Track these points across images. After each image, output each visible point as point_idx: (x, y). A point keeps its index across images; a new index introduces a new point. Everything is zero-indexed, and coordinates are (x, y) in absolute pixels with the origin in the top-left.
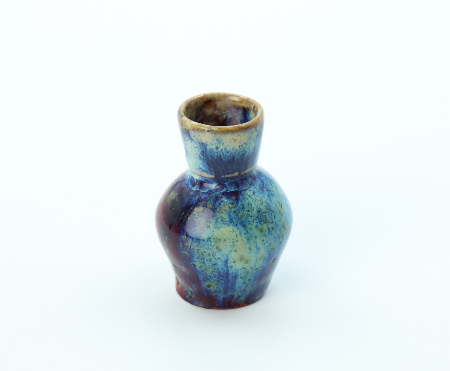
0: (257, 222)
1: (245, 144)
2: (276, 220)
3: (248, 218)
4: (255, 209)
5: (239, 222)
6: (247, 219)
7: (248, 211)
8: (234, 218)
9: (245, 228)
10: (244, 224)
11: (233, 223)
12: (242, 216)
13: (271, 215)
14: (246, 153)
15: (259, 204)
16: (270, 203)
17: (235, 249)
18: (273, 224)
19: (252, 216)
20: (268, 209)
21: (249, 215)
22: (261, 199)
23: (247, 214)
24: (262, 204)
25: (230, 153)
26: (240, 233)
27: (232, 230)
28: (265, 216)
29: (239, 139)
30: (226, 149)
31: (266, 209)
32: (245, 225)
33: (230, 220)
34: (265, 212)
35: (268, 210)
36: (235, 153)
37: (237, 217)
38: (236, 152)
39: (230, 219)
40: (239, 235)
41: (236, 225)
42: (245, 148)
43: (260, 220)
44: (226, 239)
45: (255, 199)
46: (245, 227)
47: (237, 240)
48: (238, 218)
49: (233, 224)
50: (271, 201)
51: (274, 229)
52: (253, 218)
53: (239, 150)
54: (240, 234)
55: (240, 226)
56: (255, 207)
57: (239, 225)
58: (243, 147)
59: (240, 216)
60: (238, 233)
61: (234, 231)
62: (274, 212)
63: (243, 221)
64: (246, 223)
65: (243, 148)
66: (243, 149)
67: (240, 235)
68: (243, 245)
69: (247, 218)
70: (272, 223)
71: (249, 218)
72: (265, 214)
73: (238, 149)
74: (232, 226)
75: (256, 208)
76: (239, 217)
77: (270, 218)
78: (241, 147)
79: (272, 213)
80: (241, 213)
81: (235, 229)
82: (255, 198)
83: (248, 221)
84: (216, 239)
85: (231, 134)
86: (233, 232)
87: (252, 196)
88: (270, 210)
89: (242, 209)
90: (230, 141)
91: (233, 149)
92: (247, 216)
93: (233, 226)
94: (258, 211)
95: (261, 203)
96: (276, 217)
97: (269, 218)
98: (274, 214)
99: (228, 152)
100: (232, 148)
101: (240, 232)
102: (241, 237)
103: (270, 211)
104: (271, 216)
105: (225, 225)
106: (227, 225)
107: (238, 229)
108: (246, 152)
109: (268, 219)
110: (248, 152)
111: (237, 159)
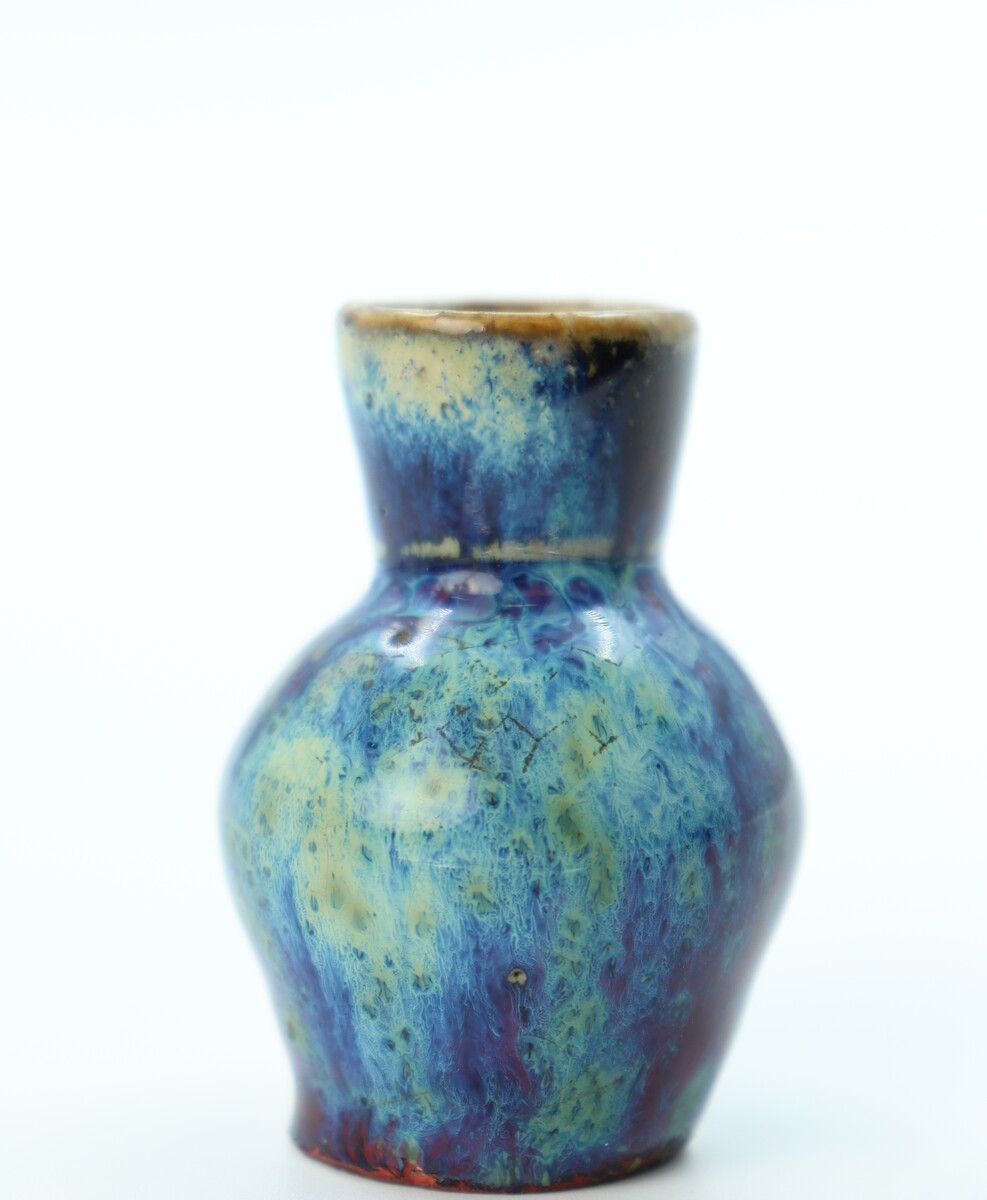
0: (429, 750)
1: (469, 403)
2: (530, 774)
3: (401, 720)
4: (448, 699)
5: (360, 729)
6: (393, 724)
7: (417, 695)
8: (354, 708)
9: (369, 756)
10: (376, 739)
11: (339, 727)
12: (384, 706)
13: (516, 746)
14: (477, 454)
15: (481, 684)
16: (540, 703)
17: (312, 836)
18: (503, 785)
19: (420, 719)
20: (514, 720)
21: (412, 712)
22: (500, 673)
23: (405, 707)
24: (491, 689)
25: (411, 434)
26: (343, 773)
27: (321, 755)
28: (483, 738)
29: (435, 368)
30: (393, 410)
31: (501, 714)
32: (376, 747)
33: (335, 715)
34: (490, 724)
35: (508, 723)
36: (429, 438)
37: (366, 706)
38: (432, 434)
39: (340, 710)
40: (335, 779)
41: (346, 739)
42: (471, 424)
43: (448, 748)
44: (294, 785)
45: (472, 663)
46: (372, 752)
47: (323, 796)
48: (364, 710)
49: (338, 733)
50: (551, 696)
51: (502, 805)
52: (420, 727)
53: (444, 425)
54: (341, 777)
55: (354, 745)
56: (452, 692)
57: (354, 741)
58: (458, 414)
59: (374, 705)
60: (337, 770)
61: (327, 759)
62: (538, 740)
63: (375, 727)
64: (382, 739)
65: (457, 421)
66: (462, 429)
67: (338, 781)
68: (341, 827)
69: (397, 721)
70: (504, 777)
71: (404, 723)
72: (485, 733)
73: (439, 418)
74: (331, 738)
75: (458, 693)
76: (372, 709)
77: (505, 755)
78: (449, 411)
79: (523, 742)
80: (385, 697)
81: (336, 752)
82: (478, 661)
83: (396, 731)
84: (269, 779)
85: (403, 338)
86: (325, 762)
87: (469, 651)
88: (521, 728)
89: (396, 683)
90: (403, 372)
91: (418, 417)
92: (401, 713)
93: (334, 738)
94: (458, 707)
95: (490, 685)
96: (540, 766)
97: (497, 756)
98: (535, 748)
99: (402, 427)
100: (413, 409)
101: (345, 769)
102: (342, 789)
103: (515, 730)
104: (510, 747)
105: (313, 729)
106: (318, 731)
107: (345, 753)
108: (479, 447)
109: (488, 755)
110: (489, 449)
111: (442, 473)
